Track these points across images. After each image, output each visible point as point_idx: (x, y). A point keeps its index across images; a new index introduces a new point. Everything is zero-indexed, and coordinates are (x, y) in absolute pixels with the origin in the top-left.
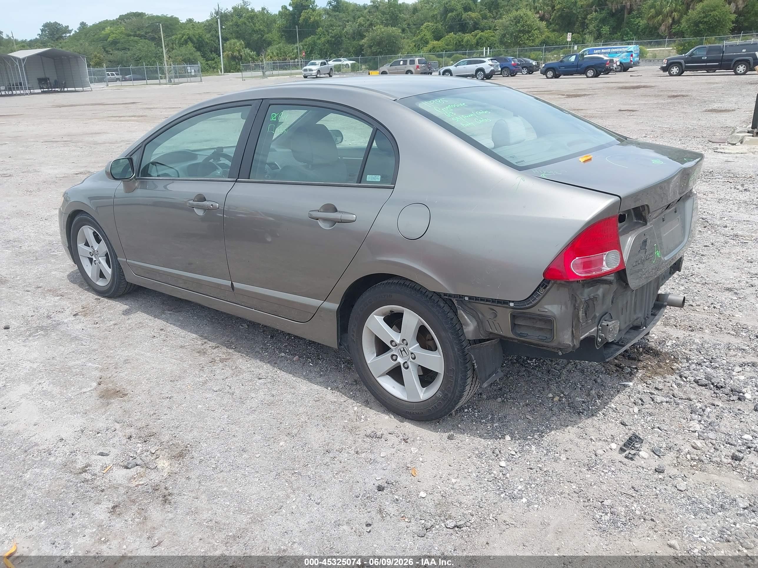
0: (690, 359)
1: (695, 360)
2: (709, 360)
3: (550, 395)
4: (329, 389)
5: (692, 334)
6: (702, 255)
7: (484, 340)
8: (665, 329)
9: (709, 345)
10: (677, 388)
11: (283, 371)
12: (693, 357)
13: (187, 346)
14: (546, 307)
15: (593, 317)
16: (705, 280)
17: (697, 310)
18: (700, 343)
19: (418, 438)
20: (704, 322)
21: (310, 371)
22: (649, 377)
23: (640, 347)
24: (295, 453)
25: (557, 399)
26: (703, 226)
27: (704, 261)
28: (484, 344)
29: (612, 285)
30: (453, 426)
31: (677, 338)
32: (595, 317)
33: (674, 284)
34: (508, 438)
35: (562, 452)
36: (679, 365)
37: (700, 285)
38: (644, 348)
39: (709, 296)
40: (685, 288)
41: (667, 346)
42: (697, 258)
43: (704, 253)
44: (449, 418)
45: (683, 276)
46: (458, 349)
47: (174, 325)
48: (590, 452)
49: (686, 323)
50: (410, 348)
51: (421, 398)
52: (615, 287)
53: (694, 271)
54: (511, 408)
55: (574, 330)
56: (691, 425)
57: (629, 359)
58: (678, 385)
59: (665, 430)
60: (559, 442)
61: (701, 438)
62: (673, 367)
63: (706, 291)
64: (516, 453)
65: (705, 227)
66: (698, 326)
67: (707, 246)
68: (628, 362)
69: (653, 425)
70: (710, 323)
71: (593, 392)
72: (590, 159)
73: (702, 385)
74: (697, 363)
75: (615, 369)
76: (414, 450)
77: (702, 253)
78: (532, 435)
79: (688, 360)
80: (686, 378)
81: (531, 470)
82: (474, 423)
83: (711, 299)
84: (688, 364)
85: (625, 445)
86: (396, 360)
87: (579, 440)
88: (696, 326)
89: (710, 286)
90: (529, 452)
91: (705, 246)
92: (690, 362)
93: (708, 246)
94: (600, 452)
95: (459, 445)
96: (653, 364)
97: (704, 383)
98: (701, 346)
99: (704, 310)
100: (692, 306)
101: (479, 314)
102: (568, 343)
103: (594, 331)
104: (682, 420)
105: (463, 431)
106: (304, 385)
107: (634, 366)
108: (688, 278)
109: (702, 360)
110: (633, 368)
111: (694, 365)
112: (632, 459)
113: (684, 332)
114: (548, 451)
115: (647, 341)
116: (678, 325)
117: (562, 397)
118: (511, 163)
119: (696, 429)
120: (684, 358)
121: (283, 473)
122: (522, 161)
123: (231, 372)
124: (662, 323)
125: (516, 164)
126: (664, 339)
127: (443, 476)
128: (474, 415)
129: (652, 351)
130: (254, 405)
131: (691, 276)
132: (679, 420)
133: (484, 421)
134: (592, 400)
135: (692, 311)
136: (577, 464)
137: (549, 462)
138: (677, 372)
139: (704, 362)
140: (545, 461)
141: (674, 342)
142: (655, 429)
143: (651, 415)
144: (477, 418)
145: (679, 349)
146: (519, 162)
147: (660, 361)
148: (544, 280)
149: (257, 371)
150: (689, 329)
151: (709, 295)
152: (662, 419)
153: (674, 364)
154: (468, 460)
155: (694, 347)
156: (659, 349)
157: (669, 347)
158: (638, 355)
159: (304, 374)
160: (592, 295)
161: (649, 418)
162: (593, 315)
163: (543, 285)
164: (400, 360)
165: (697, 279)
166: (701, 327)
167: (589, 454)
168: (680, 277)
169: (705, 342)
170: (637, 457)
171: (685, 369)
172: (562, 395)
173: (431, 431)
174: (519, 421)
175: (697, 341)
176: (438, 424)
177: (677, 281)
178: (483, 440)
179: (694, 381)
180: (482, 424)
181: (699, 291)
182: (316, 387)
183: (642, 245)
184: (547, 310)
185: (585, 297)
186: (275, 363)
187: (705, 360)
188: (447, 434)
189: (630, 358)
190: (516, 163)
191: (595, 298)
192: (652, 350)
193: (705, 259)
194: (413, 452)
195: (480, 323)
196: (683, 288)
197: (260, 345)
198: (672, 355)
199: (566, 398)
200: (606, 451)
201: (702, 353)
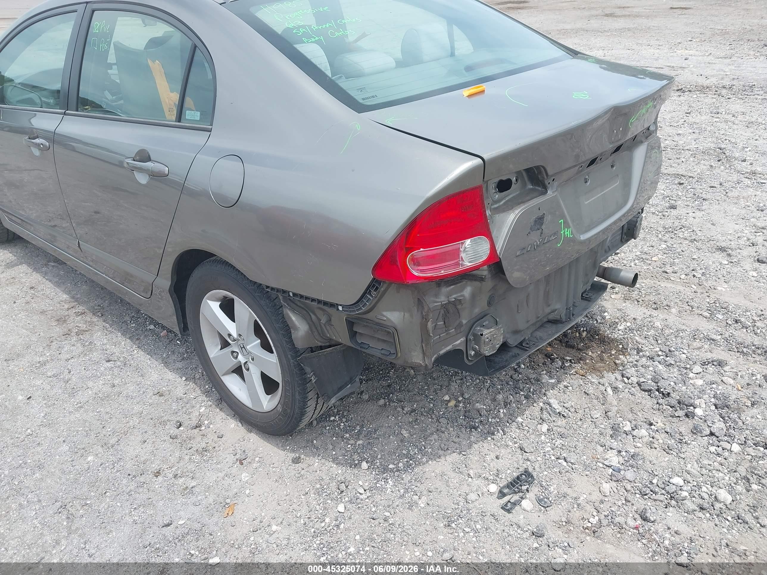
0: (642, 351)
1: (647, 352)
2: (665, 352)
3: (447, 398)
4: (184, 378)
5: (655, 313)
6: (703, 199)
7: (321, 348)
8: (624, 305)
9: (671, 331)
10: (612, 393)
11: (142, 350)
12: (646, 348)
13: (49, 310)
14: (385, 313)
15: (457, 325)
16: (696, 234)
17: (672, 279)
18: (660, 327)
19: (257, 459)
20: (674, 297)
21: (173, 352)
22: (582, 376)
23: (583, 331)
24: (100, 474)
25: (452, 403)
26: (717, 159)
27: (703, 208)
28: (325, 352)
29: (484, 283)
30: (308, 441)
31: (634, 319)
32: (460, 325)
33: (656, 240)
34: (364, 465)
35: (425, 493)
36: (626, 358)
37: (687, 242)
38: (588, 332)
39: (693, 259)
40: (667, 246)
41: (619, 330)
42: (697, 202)
43: (708, 196)
44: (307, 430)
45: (670, 229)
46: (291, 356)
47: (50, 281)
48: (460, 495)
49: (652, 298)
50: (248, 345)
51: (265, 407)
52: (489, 284)
53: (686, 223)
54: (388, 417)
55: (424, 345)
56: (607, 457)
57: (566, 347)
58: (615, 389)
59: (572, 463)
60: (426, 477)
61: (614, 478)
62: (617, 362)
63: (691, 251)
64: (365, 491)
65: (719, 161)
66: (665, 303)
67: (713, 187)
68: (563, 350)
69: (559, 454)
70: (681, 298)
71: (500, 397)
72: (483, 92)
73: (645, 391)
74: (649, 357)
75: (543, 361)
76: (245, 476)
77: (704, 196)
78: (396, 463)
79: (639, 351)
80: (628, 379)
81: (373, 521)
82: (334, 439)
83: (694, 262)
84: (637, 358)
85: (508, 486)
86: (236, 358)
87: (453, 475)
88: (662, 303)
89: (699, 244)
90: (382, 490)
91: (711, 187)
92: (641, 354)
93: (715, 187)
94: (472, 496)
95: (303, 472)
96: (594, 355)
97: (647, 388)
98: (660, 331)
99: (680, 278)
100: (667, 273)
101: (311, 314)
102: (418, 361)
103: (460, 343)
104: (599, 447)
105: (316, 451)
106: (157, 372)
107: (568, 358)
108: (675, 232)
109: (656, 352)
110: (567, 360)
111: (644, 359)
112: (509, 511)
113: (646, 311)
114: (407, 491)
115: (595, 322)
116: (640, 300)
117: (459, 402)
118: (355, 99)
119: (612, 464)
120: (635, 349)
121: (71, 504)
122: (373, 97)
123: (81, 349)
124: (623, 296)
125: (361, 101)
126: (617, 320)
127: (264, 521)
128: (339, 426)
129: (597, 337)
130: (84, 400)
131: (681, 228)
132: (595, 448)
133: (348, 435)
134: (495, 409)
135: (665, 280)
136: (435, 515)
137: (401, 509)
138: (621, 368)
139: (659, 356)
140: (397, 506)
141: (629, 324)
142: (560, 461)
143: (562, 437)
144: (341, 430)
145: (632, 335)
146: (367, 98)
147: (604, 351)
148: (374, 279)
149: (112, 349)
150: (653, 306)
151: (695, 257)
152: (574, 444)
153: (620, 356)
154: (303, 497)
155: (652, 332)
156: (608, 334)
157: (620, 332)
158: (579, 341)
159: (164, 356)
160: (454, 296)
161: (559, 442)
162: (458, 322)
163: (373, 286)
164: (241, 358)
165: (686, 234)
166: (669, 304)
167: (458, 498)
168: (666, 230)
169: (667, 326)
170: (517, 508)
171: (631, 364)
172: (460, 399)
173: (278, 448)
174: (391, 437)
175: (658, 324)
176: (290, 438)
177: (660, 236)
178: (335, 466)
179: (637, 383)
180: (343, 441)
181: (683, 251)
182: (170, 375)
183: (535, 225)
184: (385, 319)
185: (442, 300)
186: (137, 339)
187: (660, 353)
188: (293, 455)
189: (569, 346)
190: (363, 99)
191: (458, 301)
192: (598, 335)
193: (706, 204)
194: (243, 480)
195: (313, 326)
196: (664, 246)
197: (132, 313)
198: (621, 343)
199: (464, 403)
200: (481, 496)
201: (659, 342)
